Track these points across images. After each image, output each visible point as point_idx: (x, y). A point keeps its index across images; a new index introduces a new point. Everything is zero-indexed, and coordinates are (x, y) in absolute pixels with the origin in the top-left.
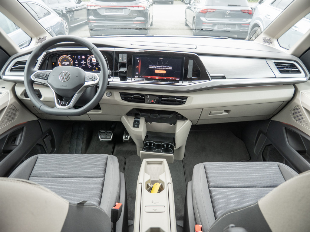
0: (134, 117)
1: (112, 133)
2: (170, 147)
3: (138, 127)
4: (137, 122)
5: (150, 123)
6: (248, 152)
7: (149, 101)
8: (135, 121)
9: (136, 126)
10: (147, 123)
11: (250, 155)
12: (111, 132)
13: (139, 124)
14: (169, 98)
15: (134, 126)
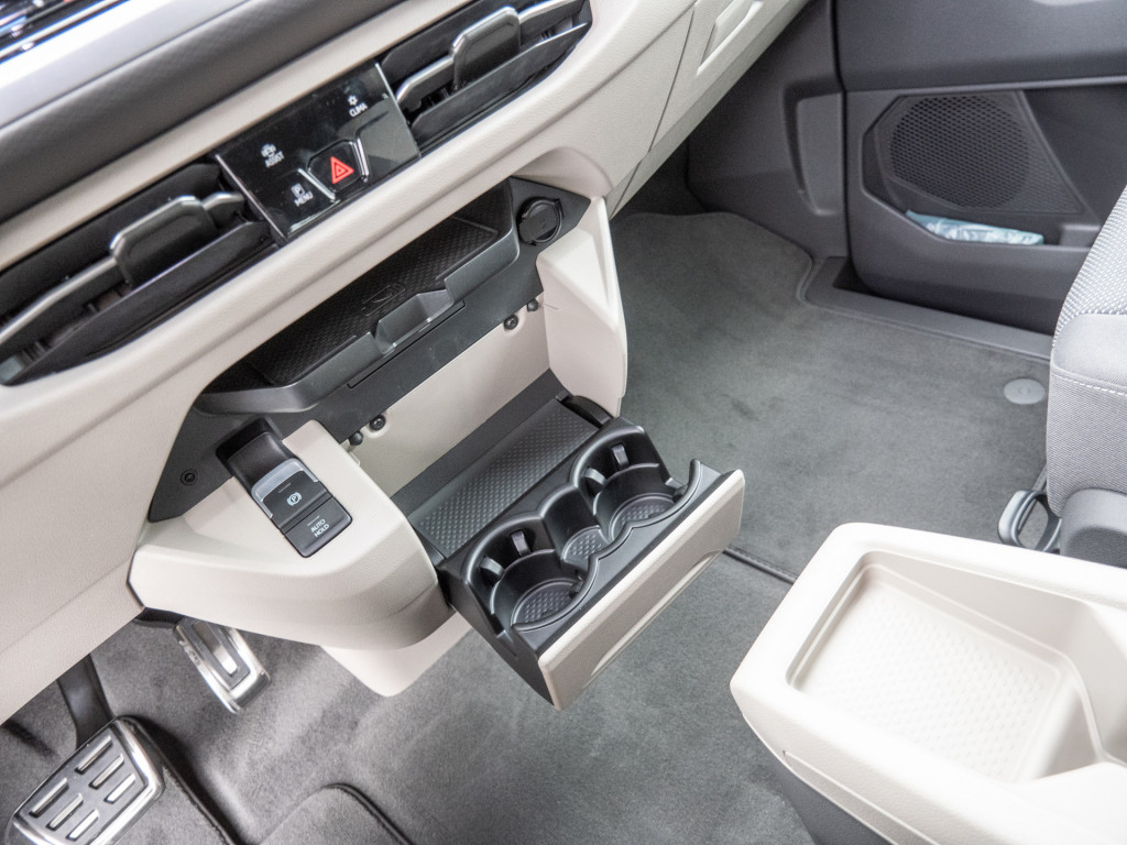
0: (233, 484)
1: (118, 734)
2: (628, 452)
3: (340, 519)
4: (294, 499)
5: (374, 428)
6: (786, 238)
7: (308, 187)
8: (274, 502)
9: (318, 527)
10: (354, 442)
11: (800, 246)
12: (110, 746)
13: (328, 498)
14: (457, 44)
15: (306, 546)
